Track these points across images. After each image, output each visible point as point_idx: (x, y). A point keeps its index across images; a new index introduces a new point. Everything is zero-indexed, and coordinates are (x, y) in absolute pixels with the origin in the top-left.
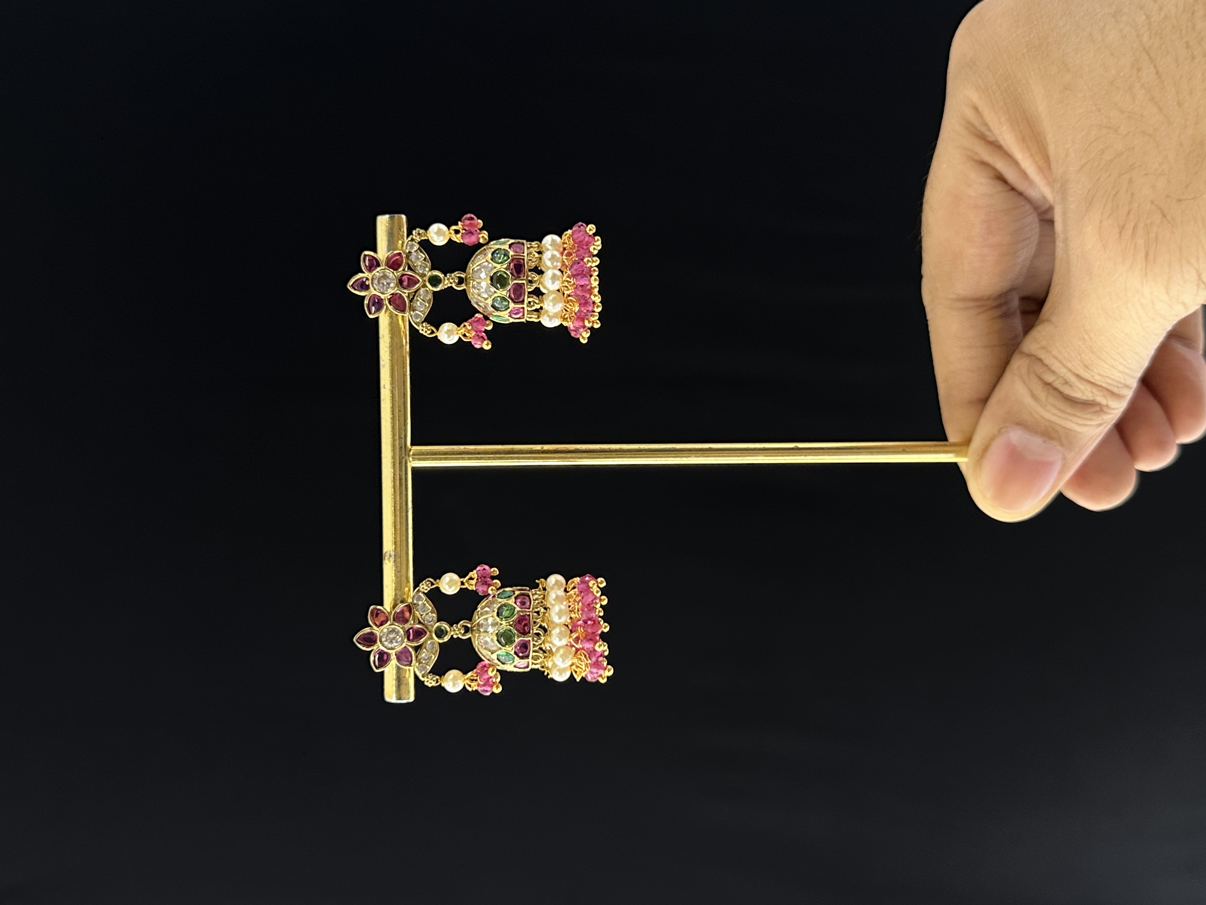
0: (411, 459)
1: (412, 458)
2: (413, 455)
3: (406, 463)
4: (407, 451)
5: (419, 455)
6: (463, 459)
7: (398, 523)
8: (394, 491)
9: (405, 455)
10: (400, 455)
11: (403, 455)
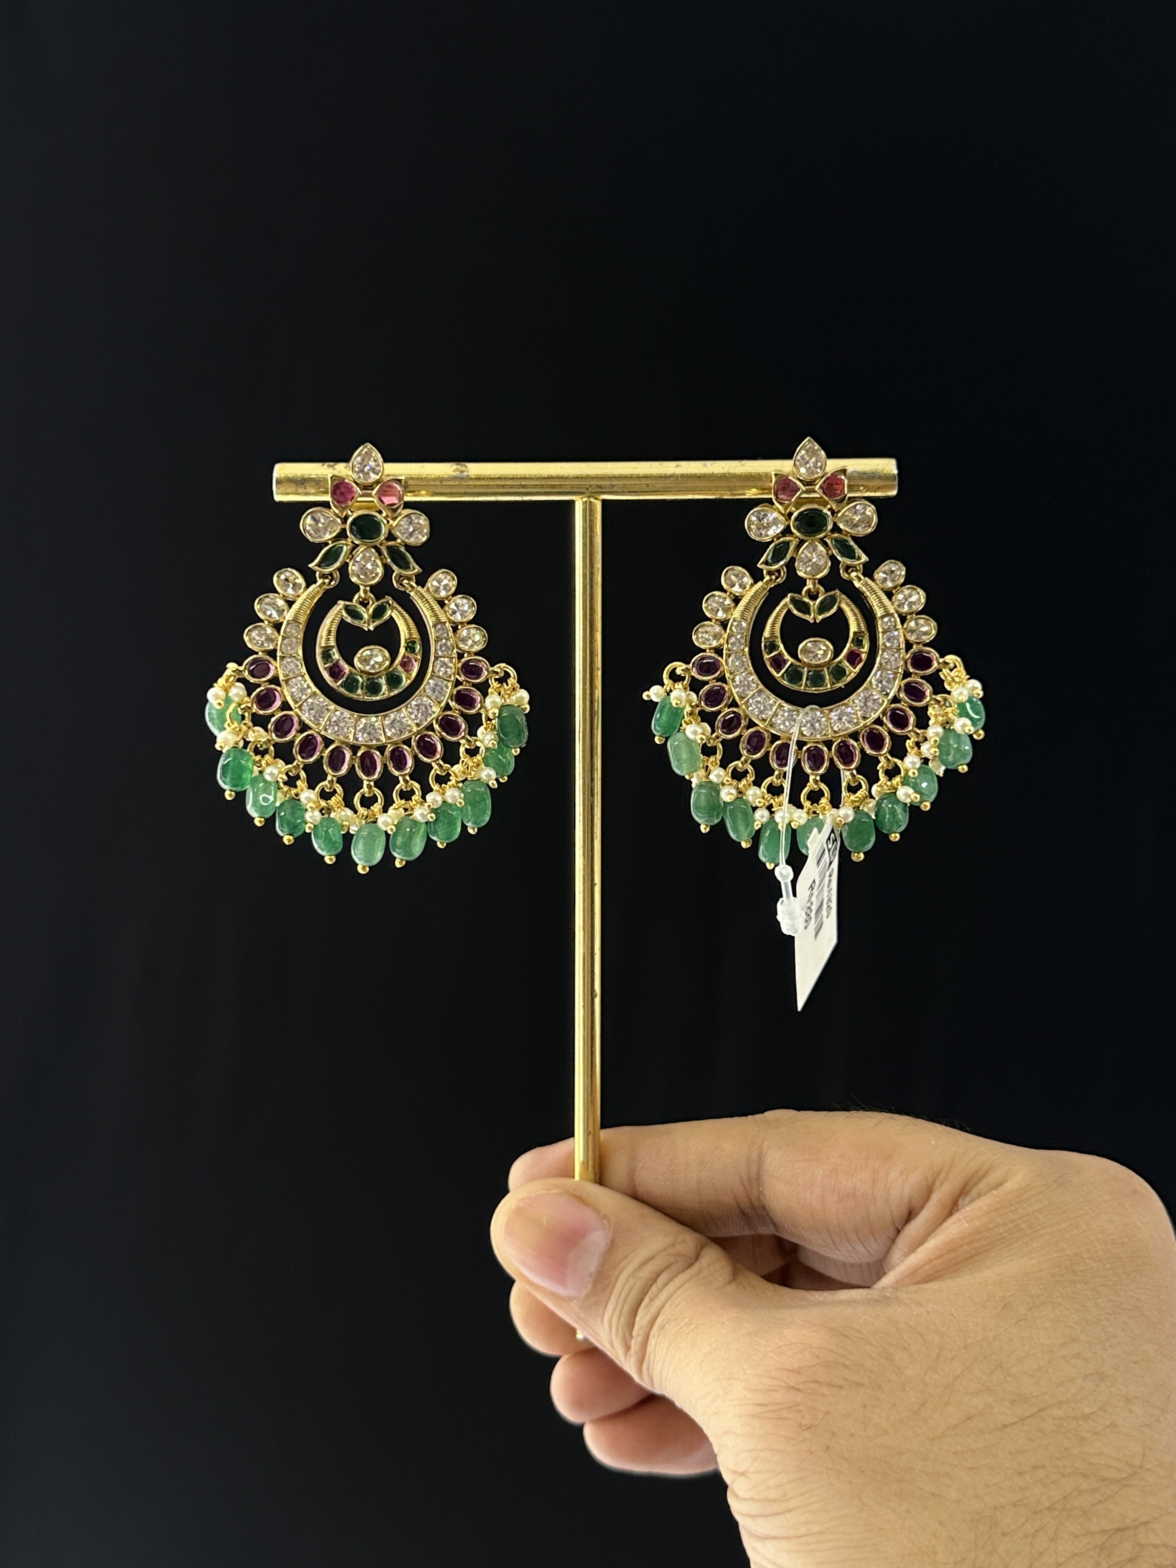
0: (585, 499)
1: (586, 502)
2: (591, 502)
3: (580, 493)
4: (594, 494)
5: (591, 510)
6: (584, 567)
7: (503, 483)
8: (544, 478)
9: (591, 493)
10: (590, 486)
11: (590, 489)
